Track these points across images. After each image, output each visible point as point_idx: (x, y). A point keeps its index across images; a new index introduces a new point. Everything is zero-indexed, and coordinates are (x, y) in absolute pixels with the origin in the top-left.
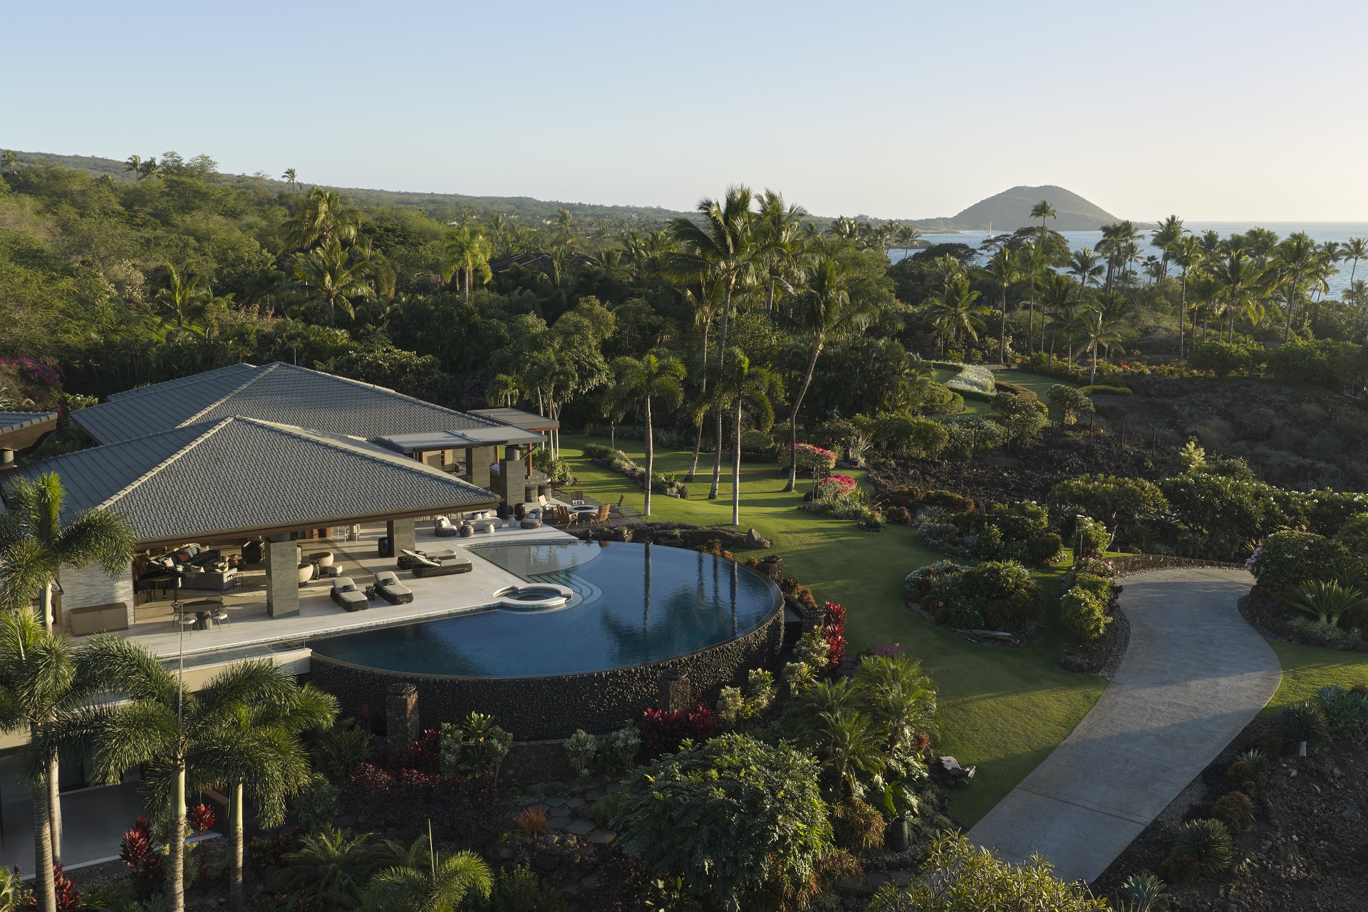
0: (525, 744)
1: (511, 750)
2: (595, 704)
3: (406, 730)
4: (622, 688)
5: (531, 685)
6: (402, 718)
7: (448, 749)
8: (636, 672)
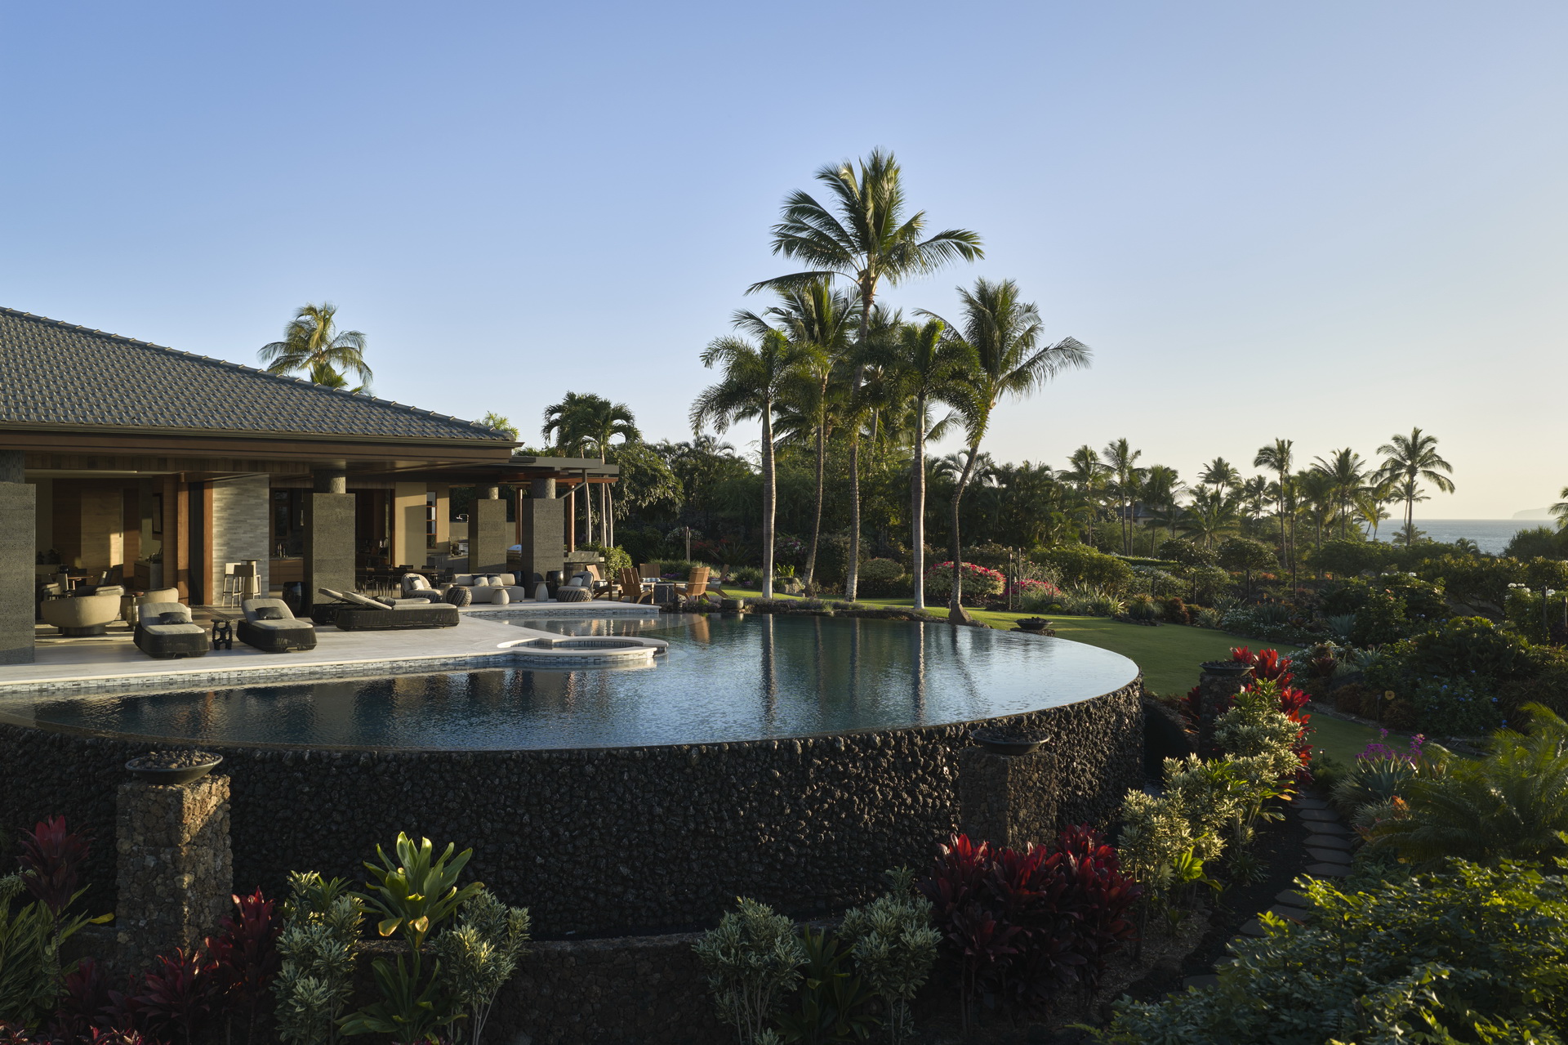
0: (568, 947)
1: (524, 965)
2: (773, 833)
3: (178, 895)
4: (847, 788)
5: (589, 769)
6: (167, 856)
7: (306, 958)
8: (885, 743)
